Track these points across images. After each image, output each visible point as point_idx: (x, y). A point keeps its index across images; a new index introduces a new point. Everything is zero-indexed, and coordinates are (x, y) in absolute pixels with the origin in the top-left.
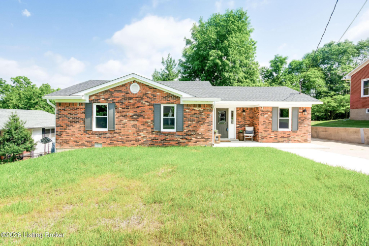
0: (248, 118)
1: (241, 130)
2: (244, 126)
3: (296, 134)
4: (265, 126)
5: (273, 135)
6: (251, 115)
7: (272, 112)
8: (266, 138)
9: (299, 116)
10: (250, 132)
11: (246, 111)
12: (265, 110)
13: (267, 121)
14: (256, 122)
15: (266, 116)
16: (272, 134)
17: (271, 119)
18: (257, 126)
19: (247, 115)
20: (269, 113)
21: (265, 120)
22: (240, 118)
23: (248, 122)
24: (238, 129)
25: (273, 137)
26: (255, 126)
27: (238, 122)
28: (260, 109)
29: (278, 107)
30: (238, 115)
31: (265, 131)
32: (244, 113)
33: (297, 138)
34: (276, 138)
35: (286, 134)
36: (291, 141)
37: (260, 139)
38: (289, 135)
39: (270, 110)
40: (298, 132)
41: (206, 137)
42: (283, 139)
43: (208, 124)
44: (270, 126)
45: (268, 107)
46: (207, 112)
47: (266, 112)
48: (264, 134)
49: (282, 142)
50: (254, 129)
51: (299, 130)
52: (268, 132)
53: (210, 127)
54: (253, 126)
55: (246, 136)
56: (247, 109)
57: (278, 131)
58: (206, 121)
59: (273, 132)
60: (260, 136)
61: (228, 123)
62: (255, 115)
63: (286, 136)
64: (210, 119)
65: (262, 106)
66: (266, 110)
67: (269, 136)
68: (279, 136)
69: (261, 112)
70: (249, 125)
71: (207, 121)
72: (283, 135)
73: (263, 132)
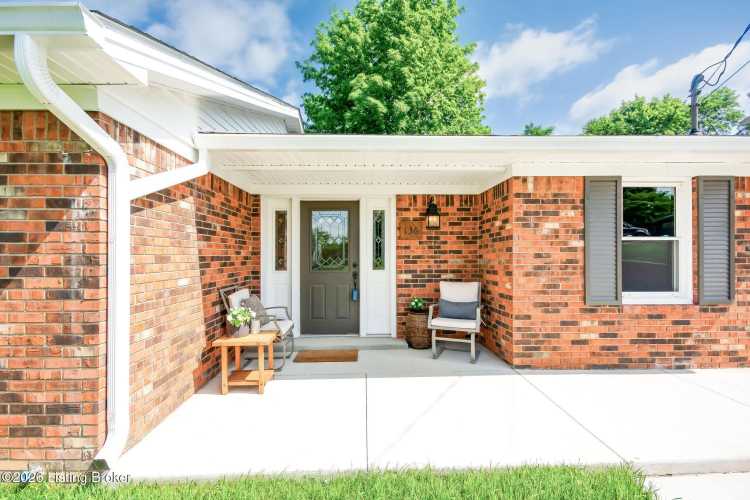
0: (452, 244)
1: (416, 297)
2: (436, 277)
3: (723, 319)
4: (544, 280)
5: (590, 329)
6: (467, 228)
7: (583, 205)
8: (554, 342)
9: (739, 225)
10: (462, 312)
11: (443, 209)
12: (541, 193)
13: (559, 256)
14: (492, 258)
15: (549, 226)
16: (585, 324)
17: (578, 244)
18: (500, 277)
19: (449, 229)
20: (569, 213)
21: (546, 249)
22: (414, 244)
23: (454, 262)
24: (404, 291)
25: (593, 336)
26: (490, 277)
27: (406, 260)
28: (517, 188)
29: (616, 180)
30: (406, 229)
31: (545, 306)
32: (433, 220)
33: (725, 343)
34: (608, 342)
35: (667, 323)
36: (694, 361)
37: (517, 349)
38: (680, 329)
39: (576, 194)
40: (733, 309)
41: (41, 398)
42: (648, 348)
43: (54, 283)
44: (577, 281)
45: (560, 180)
46: (41, 179)
47: (551, 208)
48: (542, 322)
49: (645, 364)
50: (484, 291)
51: (738, 297)
52: (564, 314)
53: (73, 305)
54: (476, 276)
55: (440, 333)
56: (449, 199)
57: (620, 309)
58: (31, 260)
59: (593, 311)
60: (517, 336)
61: (356, 265)
62: (486, 226)
63: (664, 329)
64: (74, 240)
65: (530, 172)
66: (550, 195)
67: (569, 335)
68: (628, 332)
69: (518, 208)
70: (460, 276)
71: (44, 258)
72: (647, 326)
73: (537, 313)
